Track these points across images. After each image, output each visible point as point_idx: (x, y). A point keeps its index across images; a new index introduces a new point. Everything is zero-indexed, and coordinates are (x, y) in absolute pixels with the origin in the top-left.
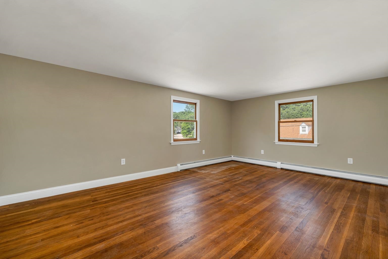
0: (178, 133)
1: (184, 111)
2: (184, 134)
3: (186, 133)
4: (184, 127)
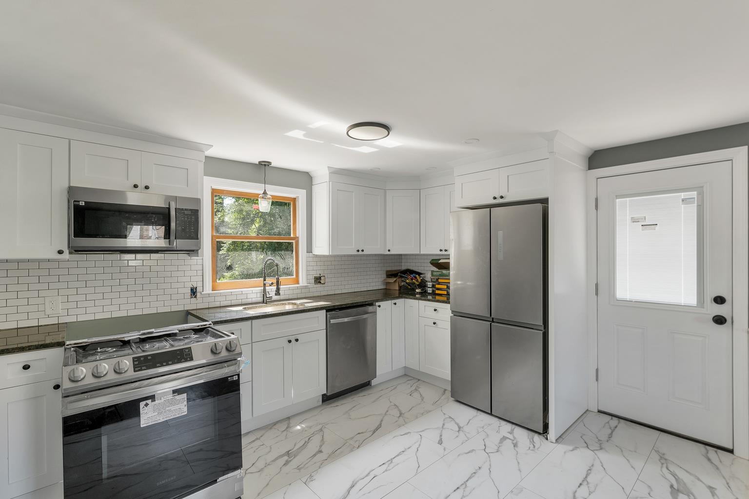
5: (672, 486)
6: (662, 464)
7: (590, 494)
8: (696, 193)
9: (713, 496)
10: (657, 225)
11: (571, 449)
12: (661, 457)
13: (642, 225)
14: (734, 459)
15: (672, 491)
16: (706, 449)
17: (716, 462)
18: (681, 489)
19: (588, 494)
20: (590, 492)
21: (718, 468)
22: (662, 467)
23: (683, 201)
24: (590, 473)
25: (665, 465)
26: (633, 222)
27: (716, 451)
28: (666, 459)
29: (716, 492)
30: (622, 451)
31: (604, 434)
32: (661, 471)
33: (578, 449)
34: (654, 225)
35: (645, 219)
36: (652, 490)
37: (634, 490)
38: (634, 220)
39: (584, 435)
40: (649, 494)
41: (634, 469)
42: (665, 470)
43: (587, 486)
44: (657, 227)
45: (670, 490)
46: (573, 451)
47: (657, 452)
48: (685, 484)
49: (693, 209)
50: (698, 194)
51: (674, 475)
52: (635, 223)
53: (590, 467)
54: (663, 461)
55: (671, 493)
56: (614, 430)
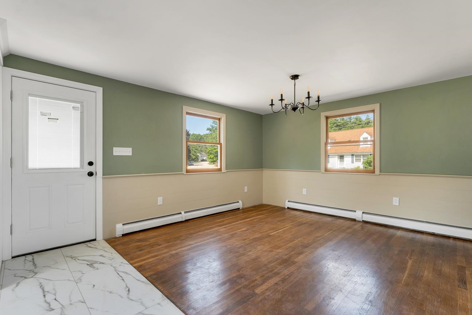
0: (203, 160)
1: (211, 127)
2: (211, 159)
3: (214, 158)
4: (210, 151)
5: (88, 265)
6: (75, 260)
7: (55, 295)
8: (79, 105)
9: (104, 257)
10: (58, 119)
11: (16, 286)
12: (72, 258)
13: (48, 118)
14: (98, 242)
15: (90, 266)
16: (86, 244)
17: (94, 246)
18: (92, 263)
19: (55, 296)
20: (54, 294)
21: (96, 248)
22: (76, 261)
23: (73, 108)
24: (43, 288)
25: (76, 259)
26: (42, 115)
27: (90, 243)
28: (74, 257)
29: (104, 255)
30: (50, 267)
31: (30, 266)
32: (77, 262)
33: (20, 283)
34: (56, 119)
35: (50, 114)
36: (81, 271)
37: (75, 277)
38: (43, 114)
39: (16, 274)
40: (82, 273)
41: (64, 269)
42: (78, 261)
43: (49, 294)
44: (58, 121)
45: (88, 266)
46: (18, 286)
47: (67, 257)
48: (91, 260)
49: (78, 113)
50: (81, 106)
51: (84, 260)
52: (43, 116)
53: (40, 285)
54: (74, 258)
55: (90, 267)
56: (34, 261)
